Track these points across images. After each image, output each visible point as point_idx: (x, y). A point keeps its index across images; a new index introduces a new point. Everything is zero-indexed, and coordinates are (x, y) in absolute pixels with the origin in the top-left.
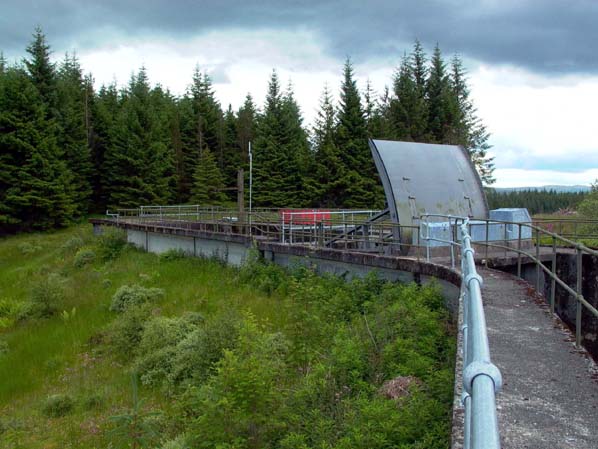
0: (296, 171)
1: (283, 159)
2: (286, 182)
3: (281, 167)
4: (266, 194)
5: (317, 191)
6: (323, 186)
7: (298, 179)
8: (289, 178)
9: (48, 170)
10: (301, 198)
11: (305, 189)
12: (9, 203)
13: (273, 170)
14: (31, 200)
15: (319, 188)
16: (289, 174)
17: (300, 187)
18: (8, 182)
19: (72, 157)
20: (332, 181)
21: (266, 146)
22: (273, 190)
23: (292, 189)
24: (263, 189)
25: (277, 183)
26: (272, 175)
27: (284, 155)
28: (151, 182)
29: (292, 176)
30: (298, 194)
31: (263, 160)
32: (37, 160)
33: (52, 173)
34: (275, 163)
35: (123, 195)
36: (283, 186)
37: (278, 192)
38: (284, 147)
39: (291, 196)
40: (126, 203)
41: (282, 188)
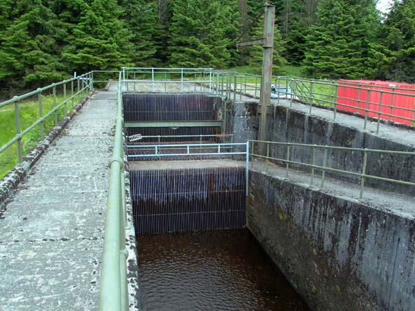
0: (362, 36)
1: (349, 22)
2: (351, 47)
3: (347, 31)
4: (328, 60)
5: (385, 59)
6: (393, 53)
7: (365, 45)
8: (354, 43)
9: (103, 28)
10: (366, 65)
11: (372, 56)
12: (64, 60)
13: (338, 33)
14: (83, 58)
15: (388, 55)
16: (355, 38)
17: (365, 54)
18: (65, 40)
19: (136, 16)
20: (405, 48)
21: (332, 6)
22: (336, 56)
23: (356, 56)
24: (324, 54)
25: (341, 48)
26: (335, 40)
27: (351, 18)
28: (210, 43)
29: (359, 41)
30: (363, 62)
31: (327, 23)
32: (91, 17)
33: (107, 31)
34: (340, 26)
35: (181, 55)
36: (347, 52)
37: (340, 58)
38: (352, 9)
39: (354, 63)
40: (183, 63)
41: (345, 54)
